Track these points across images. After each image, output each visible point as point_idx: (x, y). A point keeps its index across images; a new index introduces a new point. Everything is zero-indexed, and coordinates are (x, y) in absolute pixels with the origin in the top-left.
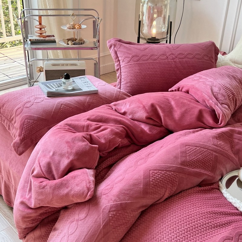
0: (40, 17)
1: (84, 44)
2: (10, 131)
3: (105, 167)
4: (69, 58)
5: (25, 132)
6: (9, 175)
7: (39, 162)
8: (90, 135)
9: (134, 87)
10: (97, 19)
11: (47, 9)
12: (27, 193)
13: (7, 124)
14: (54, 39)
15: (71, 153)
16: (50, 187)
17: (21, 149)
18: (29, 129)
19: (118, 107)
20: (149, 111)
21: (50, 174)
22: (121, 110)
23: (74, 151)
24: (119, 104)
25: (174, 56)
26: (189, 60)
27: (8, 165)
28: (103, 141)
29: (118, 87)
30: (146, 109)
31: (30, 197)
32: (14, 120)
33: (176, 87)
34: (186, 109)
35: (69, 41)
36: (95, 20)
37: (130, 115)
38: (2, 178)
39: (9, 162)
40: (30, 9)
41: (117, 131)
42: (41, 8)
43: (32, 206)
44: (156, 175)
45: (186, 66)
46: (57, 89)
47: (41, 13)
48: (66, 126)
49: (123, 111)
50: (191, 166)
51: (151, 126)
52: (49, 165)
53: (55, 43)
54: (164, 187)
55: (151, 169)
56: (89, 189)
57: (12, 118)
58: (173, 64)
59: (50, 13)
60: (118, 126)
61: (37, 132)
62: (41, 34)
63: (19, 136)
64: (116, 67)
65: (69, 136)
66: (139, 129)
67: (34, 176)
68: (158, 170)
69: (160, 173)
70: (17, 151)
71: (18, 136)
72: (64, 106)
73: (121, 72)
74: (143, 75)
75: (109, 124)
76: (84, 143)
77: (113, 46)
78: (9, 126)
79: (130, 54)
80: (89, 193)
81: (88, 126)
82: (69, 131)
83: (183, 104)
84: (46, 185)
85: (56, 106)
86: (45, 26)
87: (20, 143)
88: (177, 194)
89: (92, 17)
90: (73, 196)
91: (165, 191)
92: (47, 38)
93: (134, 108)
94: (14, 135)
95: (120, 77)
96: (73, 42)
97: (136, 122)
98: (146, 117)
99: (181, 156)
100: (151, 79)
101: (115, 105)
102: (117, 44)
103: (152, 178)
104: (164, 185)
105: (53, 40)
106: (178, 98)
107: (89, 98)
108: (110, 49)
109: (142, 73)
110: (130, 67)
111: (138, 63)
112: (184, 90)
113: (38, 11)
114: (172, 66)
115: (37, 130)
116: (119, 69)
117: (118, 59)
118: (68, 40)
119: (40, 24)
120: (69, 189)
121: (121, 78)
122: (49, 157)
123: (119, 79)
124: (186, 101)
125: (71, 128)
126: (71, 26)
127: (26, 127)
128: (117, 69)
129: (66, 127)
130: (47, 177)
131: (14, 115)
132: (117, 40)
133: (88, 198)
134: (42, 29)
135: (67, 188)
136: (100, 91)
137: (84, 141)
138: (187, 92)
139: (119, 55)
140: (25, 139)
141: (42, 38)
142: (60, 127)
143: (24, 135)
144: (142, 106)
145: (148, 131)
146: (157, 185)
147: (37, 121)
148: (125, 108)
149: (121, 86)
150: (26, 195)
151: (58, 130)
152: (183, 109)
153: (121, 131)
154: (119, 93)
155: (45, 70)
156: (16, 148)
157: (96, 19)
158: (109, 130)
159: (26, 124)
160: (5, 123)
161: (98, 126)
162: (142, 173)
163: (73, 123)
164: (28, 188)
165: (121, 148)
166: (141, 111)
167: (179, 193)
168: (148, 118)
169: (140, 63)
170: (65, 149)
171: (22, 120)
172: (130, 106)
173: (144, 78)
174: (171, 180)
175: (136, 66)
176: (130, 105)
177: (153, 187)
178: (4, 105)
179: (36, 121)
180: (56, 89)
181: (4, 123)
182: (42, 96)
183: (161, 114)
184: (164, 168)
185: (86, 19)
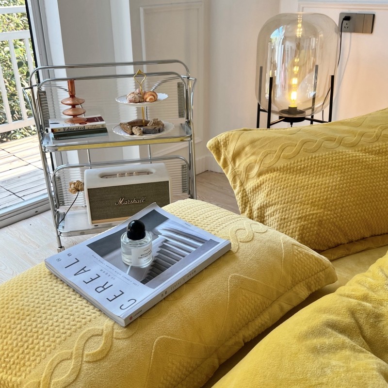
1: (163, 130)
14: (103, 125)
35: (134, 128)
36: (182, 81)
40: (49, 67)
53: (105, 134)
62: (74, 116)
86: (82, 100)
89: (177, 76)
92: (89, 124)
96: (142, 129)
105: (101, 127)
118: (132, 124)
119: (72, 96)
126: (137, 96)
134: (76, 106)
141: (77, 125)
155: (88, 189)
185: (165, 81)
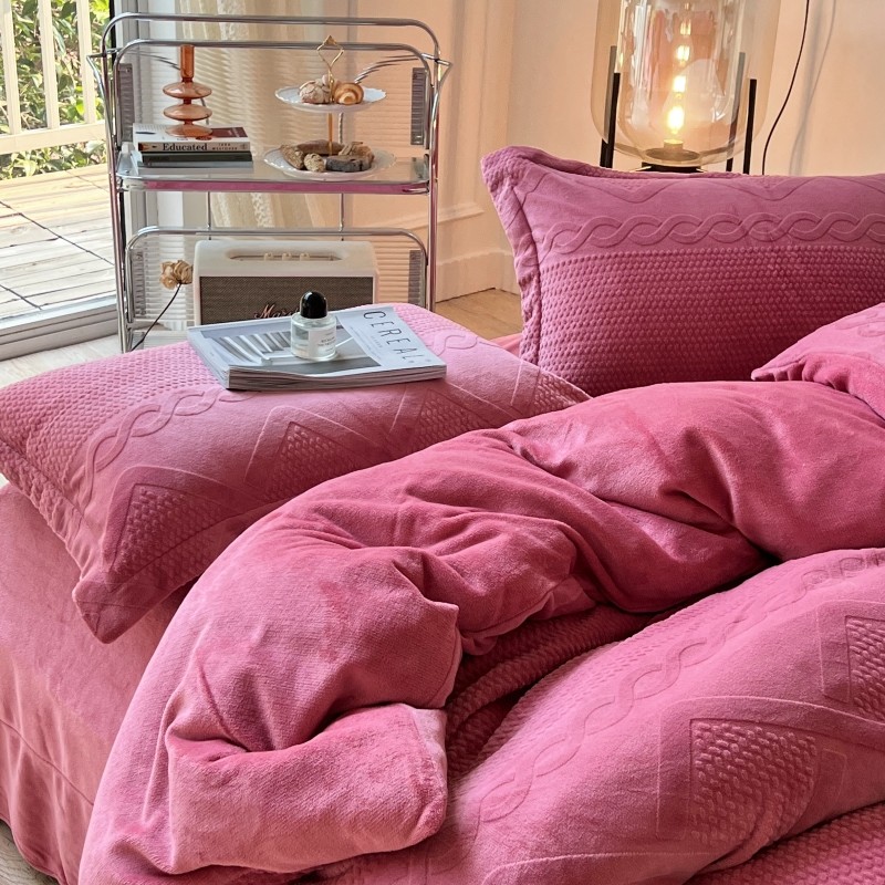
0: (188, 49)
1: (370, 167)
2: (65, 534)
3: (487, 701)
4: (301, 227)
5: (134, 541)
6: (45, 730)
7: (202, 669)
8: (425, 560)
9: (597, 356)
10: (431, 64)
11: (215, 15)
12: (145, 806)
13: (51, 504)
14: (244, 145)
15: (343, 632)
16: (255, 782)
17: (112, 614)
18: (150, 529)
19: (536, 442)
20: (675, 461)
21: (249, 723)
22: (548, 455)
23: (356, 625)
24: (538, 427)
25: (773, 230)
26: (842, 247)
27: (47, 688)
28: (478, 586)
29: (526, 355)
30: (660, 453)
31: (160, 825)
32: (85, 487)
33: (788, 360)
34: (840, 461)
35: (309, 156)
36: (423, 66)
37: (588, 476)
38: (15, 743)
39: (49, 670)
40: (142, 16)
41: (540, 543)
42: (187, 12)
43: (170, 863)
44: (719, 742)
45: (828, 272)
46: (267, 357)
47: (191, 32)
48: (315, 515)
49: (557, 460)
50: (873, 708)
51: (685, 529)
52: (245, 686)
53: (247, 163)
54: (754, 797)
55: (695, 716)
56: (424, 796)
57: (75, 477)
58: (772, 260)
59: (226, 32)
60: (539, 524)
61: (184, 540)
62: (188, 121)
63: (107, 556)
64: (517, 271)
65: (334, 561)
66: (634, 539)
67: (175, 732)
68: (726, 720)
69: (739, 734)
70: (93, 621)
71: (101, 557)
72: (299, 433)
73: (539, 293)
74: (636, 307)
75: (502, 515)
76: (398, 594)
77: (507, 182)
78: (61, 514)
79: (582, 215)
80: (427, 812)
81: (411, 520)
82: (328, 537)
83: (827, 438)
84: (237, 773)
85: (267, 431)
86: (205, 88)
87: (109, 589)
88: (809, 830)
89: (411, 54)
90: (353, 824)
91: (760, 816)
92: (215, 140)
93: (606, 447)
94: (80, 555)
95: (535, 314)
96: (325, 161)
97: (617, 509)
98: (660, 488)
99: (829, 664)
100: (672, 325)
101: (521, 433)
102: (526, 173)
103: (703, 755)
104: (752, 786)
105: (239, 149)
106: (800, 407)
107: (406, 401)
108: (492, 191)
109: (636, 297)
110: (582, 272)
111: (616, 256)
112: (824, 374)
113: (173, 23)
114: (765, 271)
115: (182, 532)
116: (530, 278)
117: (527, 235)
118: (306, 150)
119: (187, 79)
120: (339, 790)
121: (540, 317)
122: (245, 647)
123: (531, 320)
124: (837, 424)
125: (337, 528)
126: (320, 91)
127: (139, 517)
128: (524, 280)
129: (316, 520)
130: (237, 736)
131: (85, 466)
132: (523, 154)
133: (420, 832)
134: (193, 102)
135: (329, 786)
136: (453, 372)
137: (398, 584)
138: (841, 384)
139: (531, 220)
140: (132, 572)
141: (192, 140)
142: (291, 521)
143: (131, 551)
144: (642, 438)
145: (670, 551)
146: (723, 787)
147: (185, 493)
148: (567, 445)
149: (541, 352)
150: (138, 815)
151: (284, 532)
152: (828, 459)
153: (556, 546)
154: (533, 380)
155: (201, 278)
156: (94, 608)
157: (425, 63)
158: (502, 539)
159: (138, 507)
160: (42, 500)
161: (452, 519)
162: (656, 732)
163: (346, 503)
164: (151, 784)
165: (553, 619)
166: (639, 462)
167: (819, 826)
168: (670, 492)
169: (627, 253)
170: (318, 615)
171: (123, 485)
172: (589, 437)
173: (644, 321)
174: (787, 770)
175: (608, 268)
176: (590, 433)
177: (705, 796)
178: (40, 422)
179: (181, 492)
180: (263, 360)
181: (38, 499)
182: (208, 388)
183: (730, 477)
184: (756, 713)
185: (383, 64)
